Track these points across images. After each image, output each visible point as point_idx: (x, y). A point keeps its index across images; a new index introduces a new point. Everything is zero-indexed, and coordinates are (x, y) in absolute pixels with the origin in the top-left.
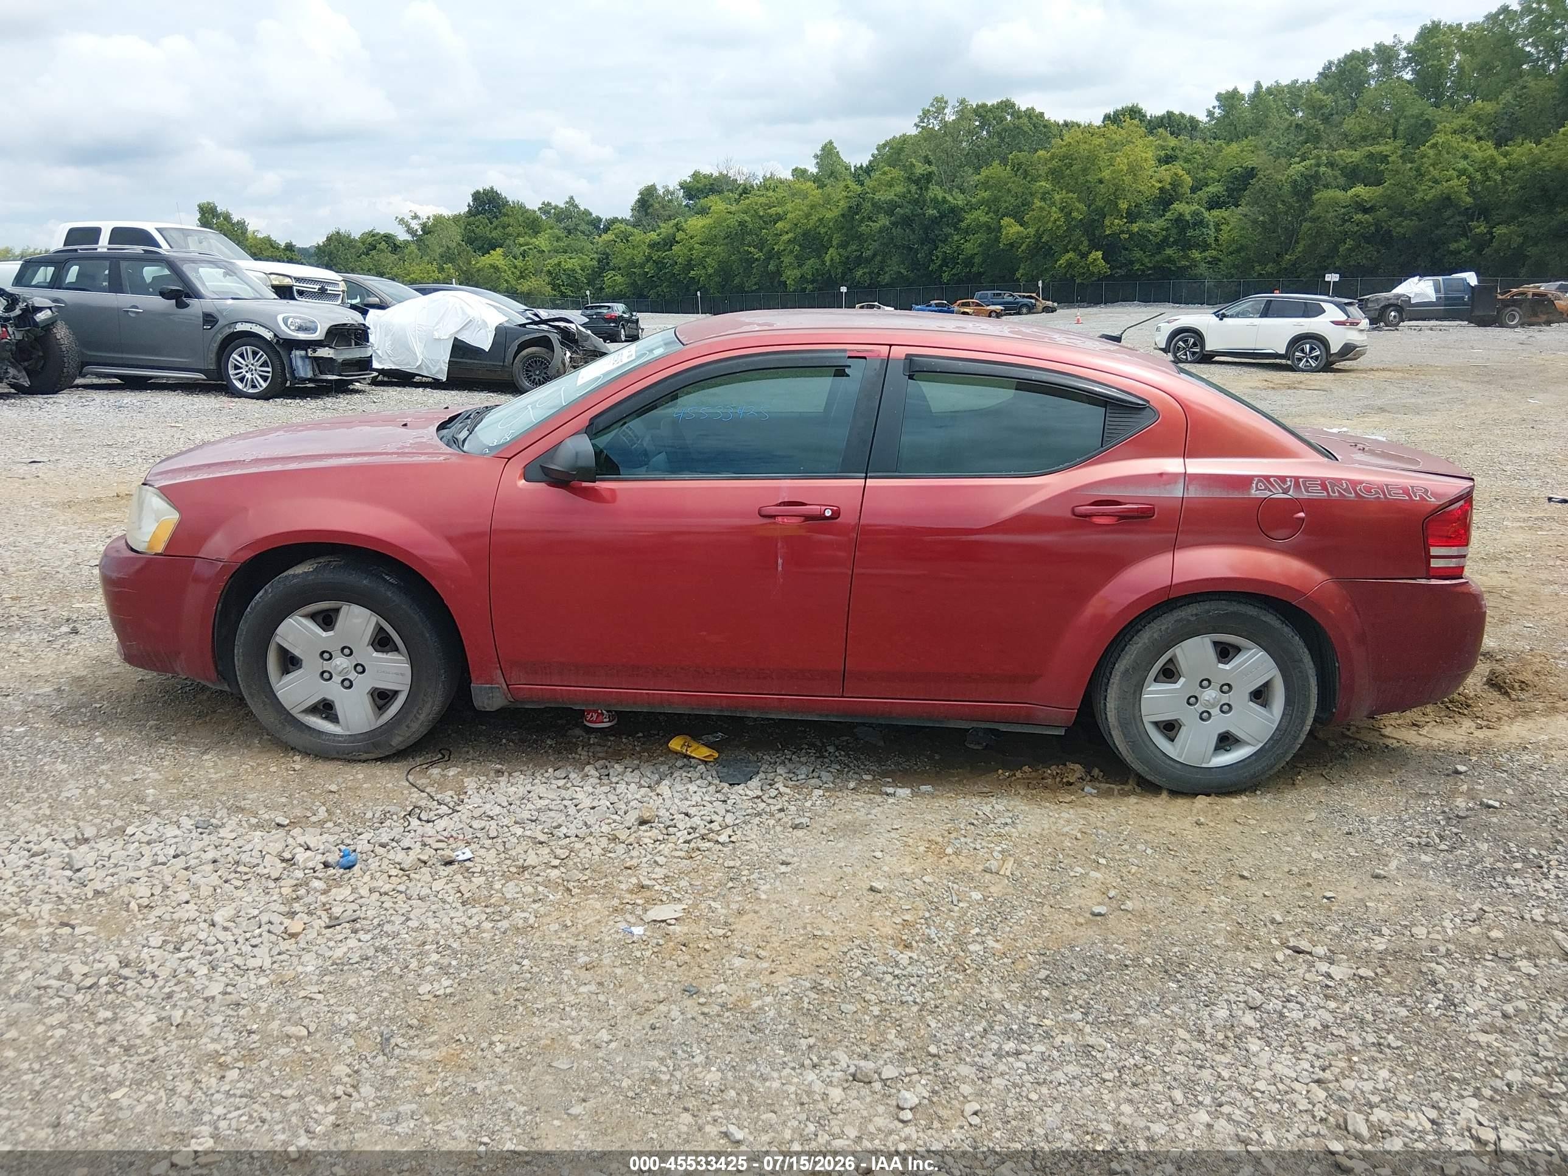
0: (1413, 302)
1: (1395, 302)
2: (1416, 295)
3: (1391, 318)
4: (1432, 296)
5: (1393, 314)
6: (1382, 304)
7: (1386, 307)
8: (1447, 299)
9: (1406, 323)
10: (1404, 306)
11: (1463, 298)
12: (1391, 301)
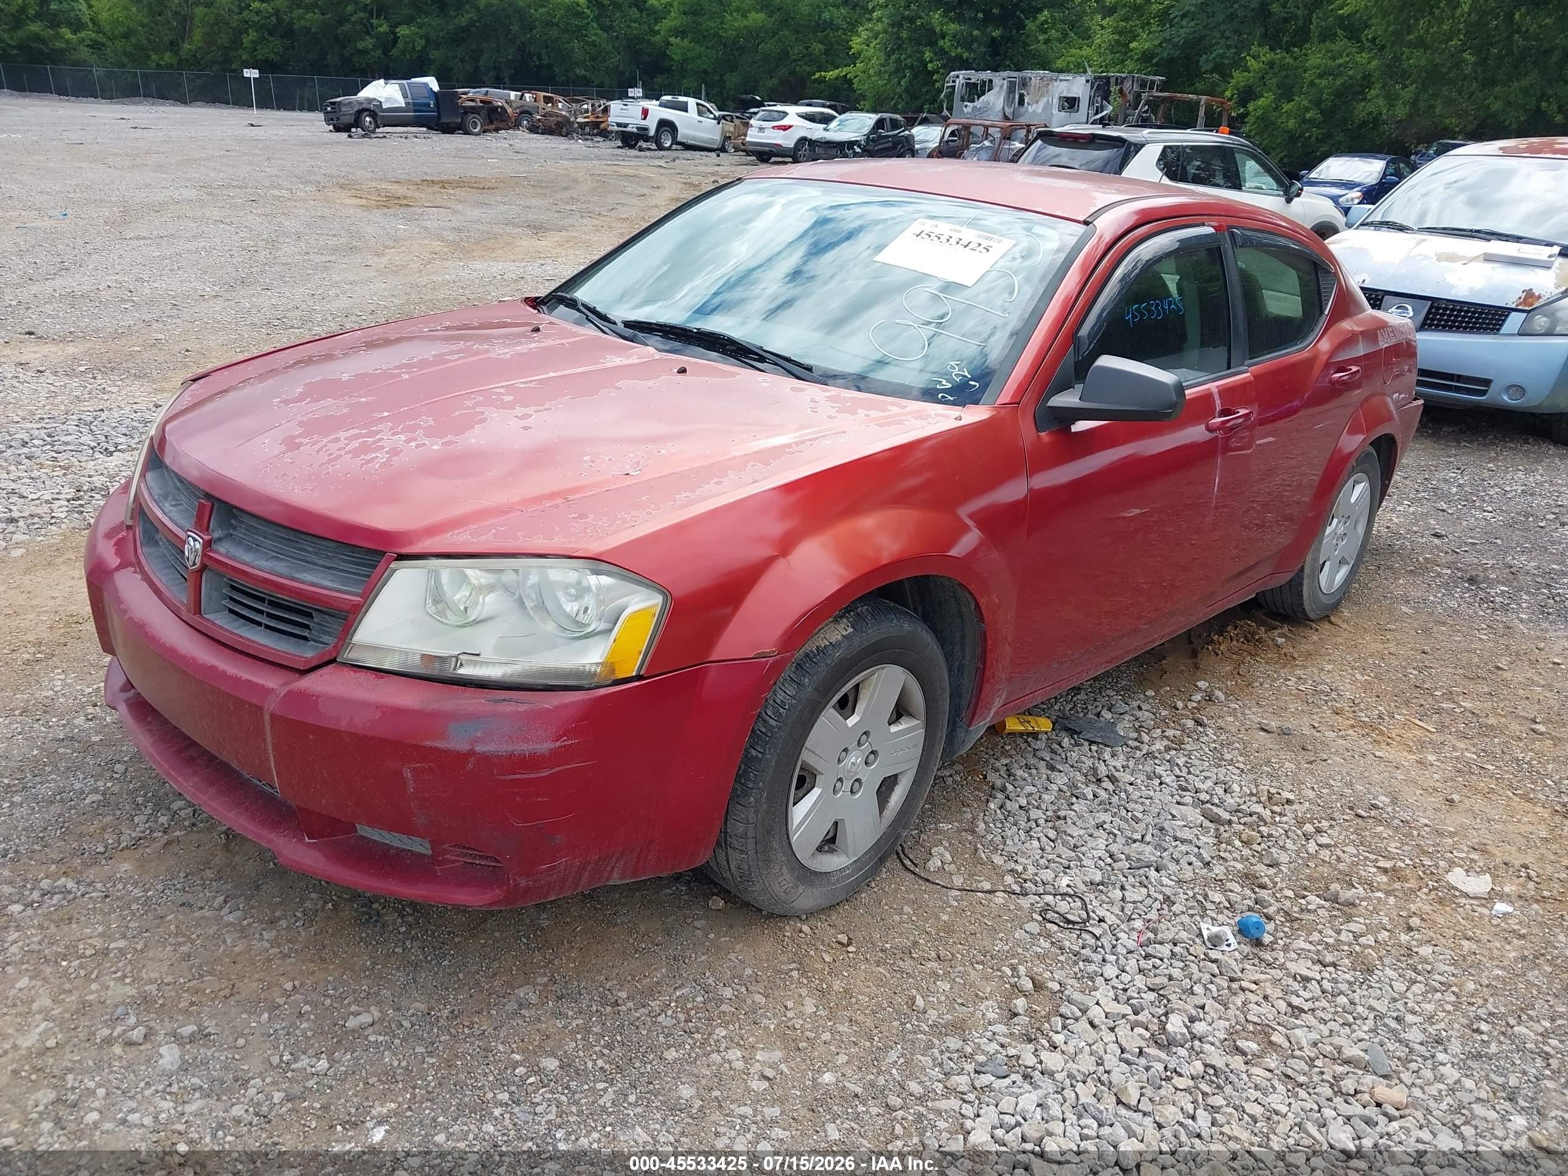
0: (384, 107)
1: (368, 106)
2: (388, 99)
3: (367, 124)
4: (401, 102)
5: (368, 119)
6: (356, 109)
7: (360, 112)
8: (414, 104)
9: (381, 130)
10: (377, 111)
11: (429, 105)
12: (364, 106)
